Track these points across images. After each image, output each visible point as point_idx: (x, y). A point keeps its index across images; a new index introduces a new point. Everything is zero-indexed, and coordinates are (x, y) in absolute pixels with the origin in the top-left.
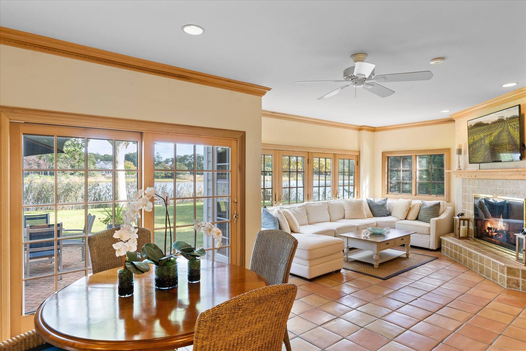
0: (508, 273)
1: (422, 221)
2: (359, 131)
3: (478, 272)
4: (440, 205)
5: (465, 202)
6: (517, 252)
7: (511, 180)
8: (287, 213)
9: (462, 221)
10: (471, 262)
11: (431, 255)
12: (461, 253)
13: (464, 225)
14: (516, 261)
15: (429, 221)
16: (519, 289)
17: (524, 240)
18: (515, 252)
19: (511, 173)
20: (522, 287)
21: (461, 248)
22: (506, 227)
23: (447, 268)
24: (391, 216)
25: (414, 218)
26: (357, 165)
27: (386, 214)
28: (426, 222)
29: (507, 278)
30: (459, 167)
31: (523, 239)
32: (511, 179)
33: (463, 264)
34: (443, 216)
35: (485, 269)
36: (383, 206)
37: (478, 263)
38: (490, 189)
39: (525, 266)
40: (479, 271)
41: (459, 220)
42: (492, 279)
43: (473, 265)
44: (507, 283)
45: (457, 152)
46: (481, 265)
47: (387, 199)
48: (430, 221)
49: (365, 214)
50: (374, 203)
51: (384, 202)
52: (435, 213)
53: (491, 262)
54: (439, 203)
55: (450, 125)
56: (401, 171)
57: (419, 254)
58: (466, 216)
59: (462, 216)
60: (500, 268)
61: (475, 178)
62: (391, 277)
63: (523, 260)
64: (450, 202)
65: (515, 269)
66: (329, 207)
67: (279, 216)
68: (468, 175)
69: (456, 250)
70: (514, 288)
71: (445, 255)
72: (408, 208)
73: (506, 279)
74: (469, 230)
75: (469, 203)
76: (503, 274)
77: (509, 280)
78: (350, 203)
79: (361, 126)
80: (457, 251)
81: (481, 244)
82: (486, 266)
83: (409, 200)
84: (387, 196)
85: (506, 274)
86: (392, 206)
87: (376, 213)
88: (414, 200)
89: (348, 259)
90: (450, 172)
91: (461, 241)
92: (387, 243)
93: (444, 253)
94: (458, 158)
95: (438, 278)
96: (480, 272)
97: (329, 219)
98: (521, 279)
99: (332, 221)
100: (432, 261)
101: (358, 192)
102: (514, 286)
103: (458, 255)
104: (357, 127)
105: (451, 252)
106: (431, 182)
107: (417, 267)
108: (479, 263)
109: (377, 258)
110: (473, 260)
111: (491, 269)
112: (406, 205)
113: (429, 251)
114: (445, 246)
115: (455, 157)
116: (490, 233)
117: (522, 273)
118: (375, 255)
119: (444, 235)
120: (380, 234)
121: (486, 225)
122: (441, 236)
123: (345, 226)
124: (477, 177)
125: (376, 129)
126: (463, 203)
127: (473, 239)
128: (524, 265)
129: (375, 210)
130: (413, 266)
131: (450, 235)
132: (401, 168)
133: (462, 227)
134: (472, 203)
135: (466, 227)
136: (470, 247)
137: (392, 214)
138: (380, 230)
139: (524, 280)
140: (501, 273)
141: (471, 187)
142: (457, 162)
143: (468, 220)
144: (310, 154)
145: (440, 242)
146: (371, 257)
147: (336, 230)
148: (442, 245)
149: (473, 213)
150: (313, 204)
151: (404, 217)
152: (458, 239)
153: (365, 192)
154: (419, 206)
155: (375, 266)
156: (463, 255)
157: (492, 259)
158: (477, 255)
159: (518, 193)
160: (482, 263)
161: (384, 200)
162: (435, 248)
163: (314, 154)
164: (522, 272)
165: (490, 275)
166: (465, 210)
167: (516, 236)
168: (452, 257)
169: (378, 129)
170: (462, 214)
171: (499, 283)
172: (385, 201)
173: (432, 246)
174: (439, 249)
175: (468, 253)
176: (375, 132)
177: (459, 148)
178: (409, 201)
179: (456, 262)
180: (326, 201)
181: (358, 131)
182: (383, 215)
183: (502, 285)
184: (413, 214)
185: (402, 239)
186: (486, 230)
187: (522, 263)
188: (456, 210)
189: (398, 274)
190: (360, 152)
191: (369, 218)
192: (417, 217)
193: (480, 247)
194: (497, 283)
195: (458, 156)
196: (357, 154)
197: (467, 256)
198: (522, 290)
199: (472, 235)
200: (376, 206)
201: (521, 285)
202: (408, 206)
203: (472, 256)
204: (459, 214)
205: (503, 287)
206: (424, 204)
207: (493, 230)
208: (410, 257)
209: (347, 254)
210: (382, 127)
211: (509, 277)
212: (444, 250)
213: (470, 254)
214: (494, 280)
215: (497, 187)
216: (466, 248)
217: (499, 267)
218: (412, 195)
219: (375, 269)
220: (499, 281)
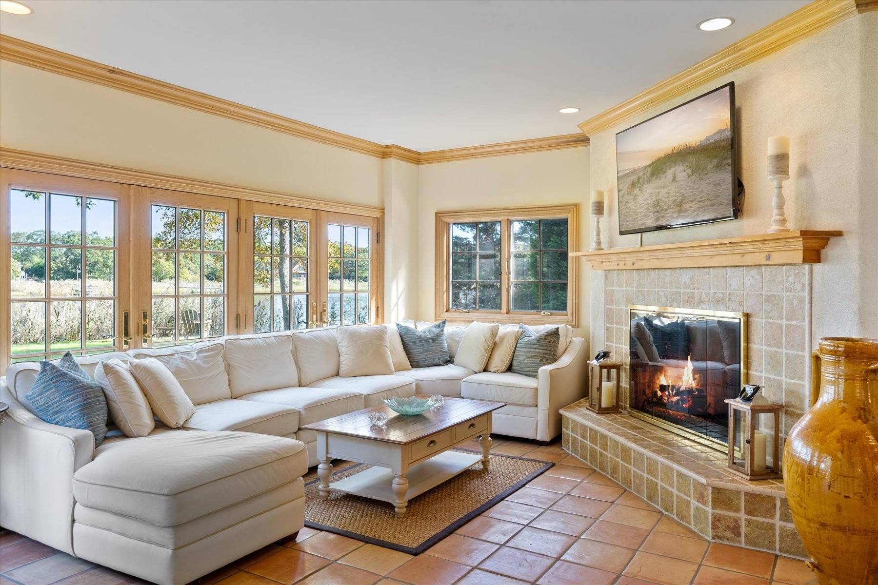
0: (716, 503)
1: (520, 374)
2: (383, 158)
3: (644, 496)
4: (559, 335)
5: (610, 326)
6: (732, 444)
7: (711, 269)
8: (146, 370)
9: (605, 371)
10: (629, 471)
11: (539, 458)
12: (606, 450)
13: (609, 380)
14: (729, 467)
15: (535, 374)
16: (740, 542)
17: (747, 416)
18: (727, 445)
19: (713, 250)
20: (746, 536)
21: (604, 437)
22: (698, 382)
23: (575, 493)
24: (452, 363)
25: (504, 368)
26: (378, 241)
27: (442, 358)
28: (529, 376)
29: (713, 514)
30: (599, 243)
31: (745, 413)
32: (710, 267)
33: (609, 476)
34: (565, 361)
35: (659, 490)
36: (435, 339)
37: (642, 474)
38: (663, 291)
39: (750, 480)
40: (645, 494)
41: (598, 368)
42: (678, 515)
43: (632, 479)
44: (712, 529)
45: (594, 208)
46: (652, 480)
47: (444, 323)
48: (537, 372)
49: (391, 361)
50: (413, 334)
51: (437, 330)
52: (548, 354)
53: (675, 474)
54: (557, 329)
55: (577, 151)
56: (478, 256)
57: (512, 458)
58: (613, 359)
59: (606, 359)
60: (695, 490)
61: (632, 267)
62: (436, 543)
63: (746, 467)
64: (578, 327)
65: (731, 491)
66: (297, 349)
67: (107, 383)
68: (617, 263)
69: (594, 441)
70: (728, 539)
71: (570, 453)
72: (491, 344)
73: (710, 517)
74: (620, 391)
75: (619, 327)
76: (703, 504)
77: (716, 519)
78: (353, 336)
79: (386, 147)
80: (596, 444)
81: (645, 423)
82: (662, 484)
83: (493, 324)
84: (445, 315)
85: (710, 504)
86: (457, 339)
87: (419, 357)
88: (504, 325)
89: (329, 492)
90: (579, 257)
91: (603, 418)
92: (432, 442)
93: (568, 449)
94: (596, 224)
95: (555, 527)
96: (650, 497)
97: (296, 381)
98: (743, 516)
99: (303, 383)
100: (542, 473)
101: (380, 309)
102: (729, 534)
103: (598, 455)
104: (374, 148)
105: (584, 447)
106: (540, 281)
107: (507, 497)
108: (645, 475)
109: (400, 486)
110: (633, 469)
111: (675, 491)
112: (485, 337)
113: (536, 447)
114: (570, 433)
115: (589, 219)
116: (666, 398)
117: (747, 501)
118: (397, 479)
119: (567, 405)
120: (417, 415)
121: (658, 382)
122: (561, 407)
123: (331, 398)
124: (636, 267)
125: (421, 157)
126: (607, 329)
127: (629, 412)
128: (748, 478)
129: (416, 350)
130: (498, 496)
131: (580, 403)
132: (478, 251)
133: (605, 384)
134: (624, 328)
135: (613, 383)
136: (624, 435)
137: (456, 360)
138: (419, 405)
139: (749, 517)
140: (698, 501)
141: (623, 290)
142: (595, 233)
143: (618, 367)
144: (243, 205)
145: (558, 423)
146: (387, 483)
147: (303, 412)
148: (564, 429)
149: (628, 351)
150: (248, 342)
151: (481, 366)
152: (598, 413)
153: (396, 308)
154: (514, 338)
155: (396, 509)
156: (609, 455)
157: (675, 466)
158: (641, 455)
159: (727, 299)
160: (654, 476)
161: (439, 326)
162: (547, 439)
163: (256, 206)
164: (745, 499)
165: (673, 506)
166: (611, 344)
167: (727, 404)
168: (586, 459)
169: (427, 156)
170: (606, 355)
171: (692, 527)
172: (440, 329)
173: (543, 434)
174: (557, 440)
175: (622, 450)
176: (420, 166)
177: (599, 200)
178: (493, 327)
179: (595, 471)
180: (289, 332)
181: (381, 159)
182: (435, 362)
183: (702, 532)
184: (500, 359)
185: (472, 425)
186: (656, 392)
187: (743, 473)
188: (591, 346)
189: (456, 529)
190: (383, 210)
191: (401, 372)
192: (509, 363)
193: (644, 433)
194: (688, 526)
195: (596, 219)
196: (377, 215)
197: (619, 459)
198: (746, 543)
199: (626, 403)
200: (417, 342)
201: (743, 531)
202: (490, 338)
203: (630, 458)
204: (599, 355)
205: (703, 538)
206: (524, 332)
207: (672, 391)
208: (490, 467)
209: (327, 479)
210: (435, 152)
211: (718, 511)
212: (568, 440)
213: (626, 451)
214: (682, 519)
215: (678, 288)
216: (617, 438)
217: (694, 487)
218: (500, 313)
219: (395, 520)
220: (692, 523)
